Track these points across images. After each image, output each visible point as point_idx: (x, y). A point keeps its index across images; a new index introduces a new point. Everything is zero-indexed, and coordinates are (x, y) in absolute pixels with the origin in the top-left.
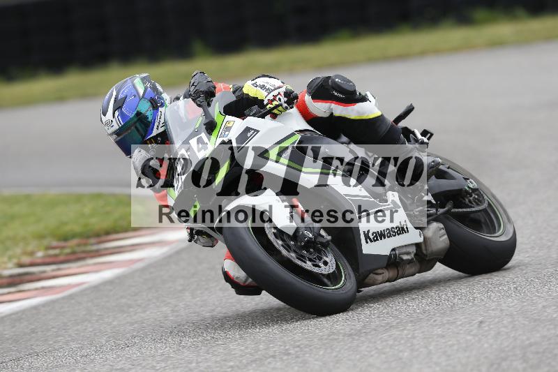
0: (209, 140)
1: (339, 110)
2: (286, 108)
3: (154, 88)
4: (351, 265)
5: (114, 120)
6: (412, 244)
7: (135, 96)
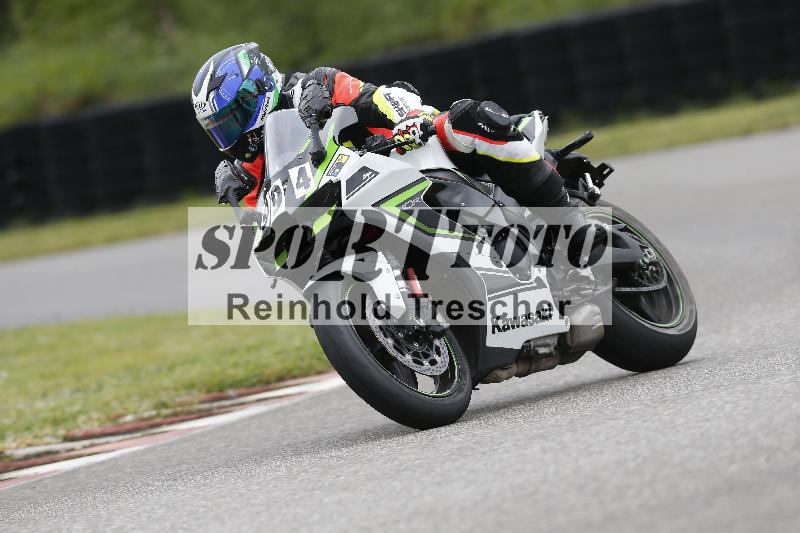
0: (313, 175)
1: (485, 148)
2: (420, 144)
3: (263, 66)
4: (469, 359)
5: (207, 103)
6: (553, 335)
7: (237, 75)
